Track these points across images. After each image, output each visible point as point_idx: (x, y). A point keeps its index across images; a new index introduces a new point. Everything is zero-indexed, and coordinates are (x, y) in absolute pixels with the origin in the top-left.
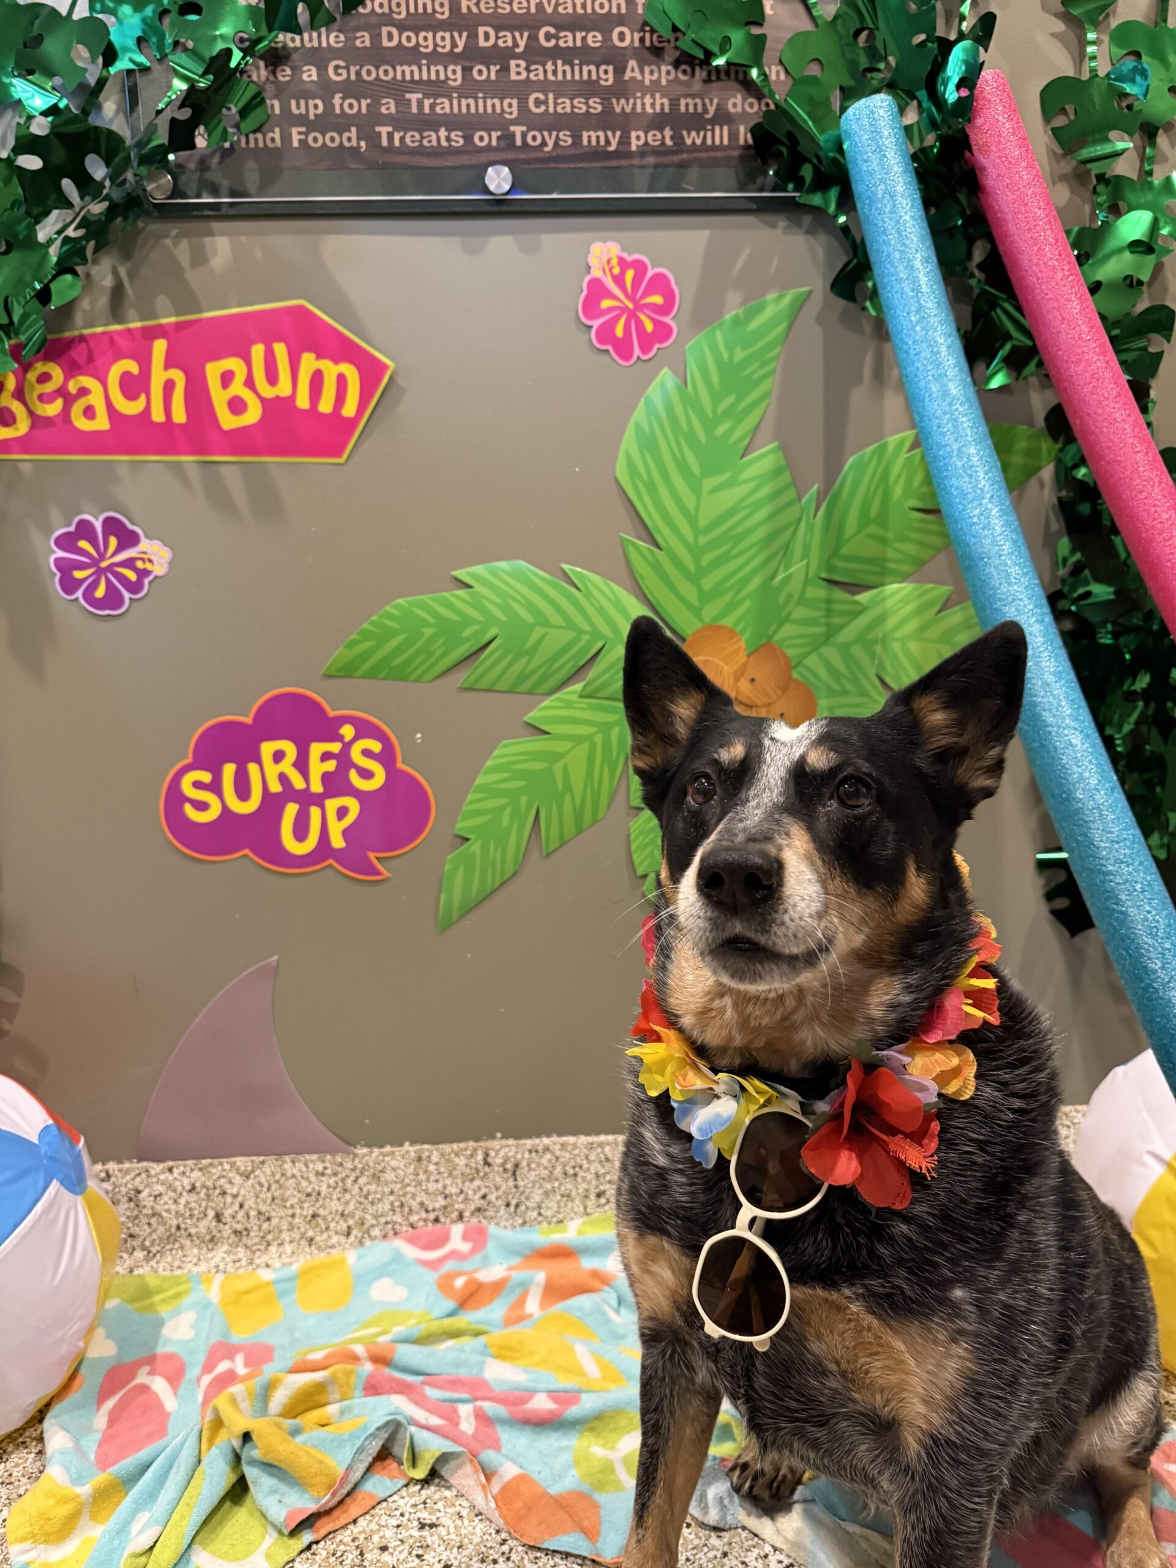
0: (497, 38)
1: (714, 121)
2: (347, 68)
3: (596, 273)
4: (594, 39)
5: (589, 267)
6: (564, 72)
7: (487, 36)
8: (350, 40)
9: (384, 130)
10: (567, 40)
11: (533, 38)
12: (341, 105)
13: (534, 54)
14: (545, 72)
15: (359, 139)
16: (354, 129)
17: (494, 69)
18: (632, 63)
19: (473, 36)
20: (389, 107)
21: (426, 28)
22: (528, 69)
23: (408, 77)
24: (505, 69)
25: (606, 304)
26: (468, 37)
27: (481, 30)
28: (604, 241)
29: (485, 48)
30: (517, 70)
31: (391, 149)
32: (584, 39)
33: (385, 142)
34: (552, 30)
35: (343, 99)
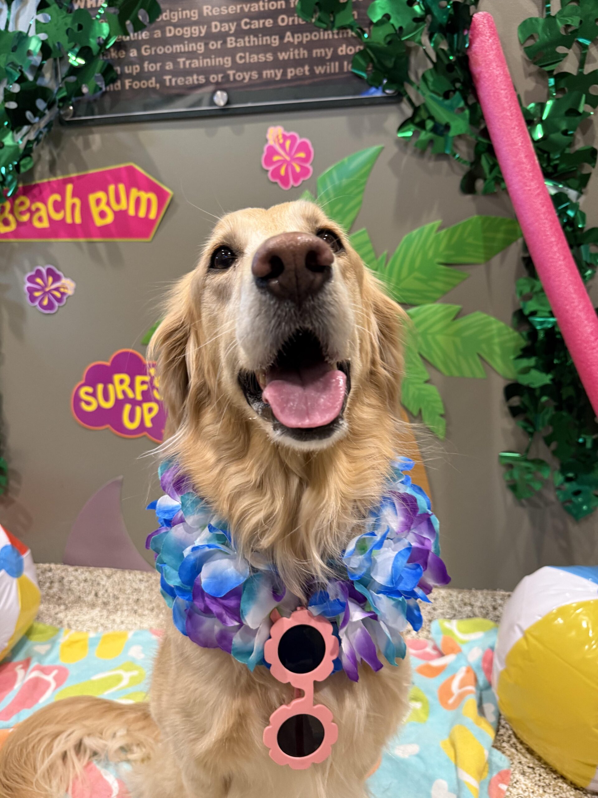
0: (221, 27)
1: (330, 60)
2: (150, 48)
3: (271, 142)
4: (269, 23)
5: (267, 141)
6: (254, 41)
7: (216, 27)
8: (152, 35)
9: (167, 78)
10: (256, 25)
11: (239, 25)
12: (148, 68)
13: (240, 33)
14: (245, 42)
15: (156, 82)
16: (154, 79)
17: (219, 43)
18: (288, 34)
19: (209, 27)
20: (169, 66)
21: (187, 25)
22: (236, 42)
23: (179, 51)
24: (225, 42)
25: (276, 158)
26: (207, 28)
27: (213, 24)
28: (275, 125)
29: (215, 33)
30: (231, 42)
31: (171, 87)
32: (264, 23)
33: (168, 83)
34: (247, 20)
35: (149, 64)
